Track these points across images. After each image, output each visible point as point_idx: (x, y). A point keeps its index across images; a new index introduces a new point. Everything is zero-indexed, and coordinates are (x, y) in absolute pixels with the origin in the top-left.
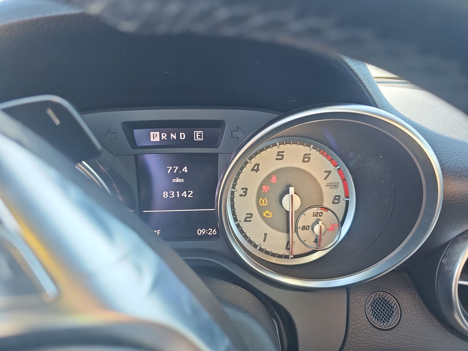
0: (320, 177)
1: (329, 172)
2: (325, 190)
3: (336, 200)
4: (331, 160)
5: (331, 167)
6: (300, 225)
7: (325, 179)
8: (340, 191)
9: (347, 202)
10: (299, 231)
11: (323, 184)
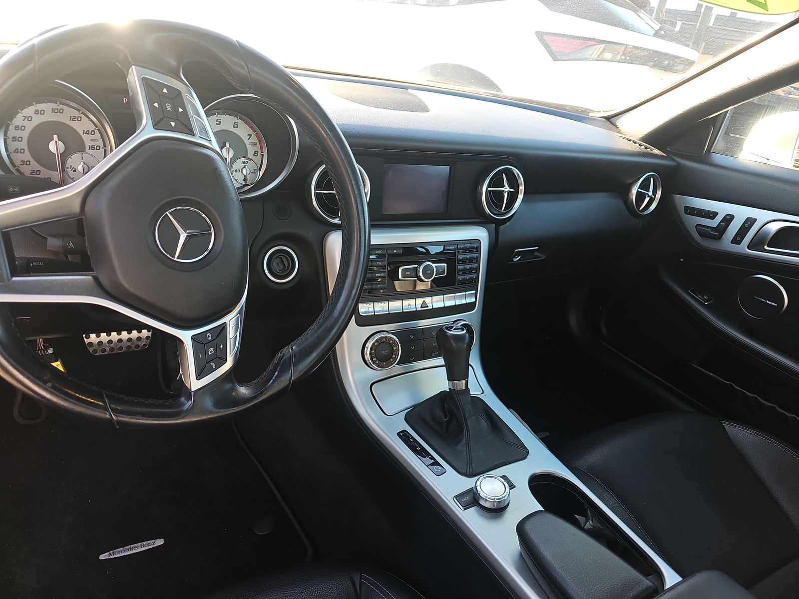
0: (245, 138)
1: (251, 135)
2: (249, 147)
3: (256, 154)
4: (251, 128)
5: (251, 132)
6: (234, 169)
7: (248, 140)
8: (258, 148)
9: (263, 155)
10: (234, 172)
11: (247, 142)
